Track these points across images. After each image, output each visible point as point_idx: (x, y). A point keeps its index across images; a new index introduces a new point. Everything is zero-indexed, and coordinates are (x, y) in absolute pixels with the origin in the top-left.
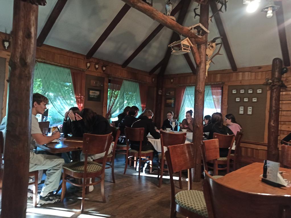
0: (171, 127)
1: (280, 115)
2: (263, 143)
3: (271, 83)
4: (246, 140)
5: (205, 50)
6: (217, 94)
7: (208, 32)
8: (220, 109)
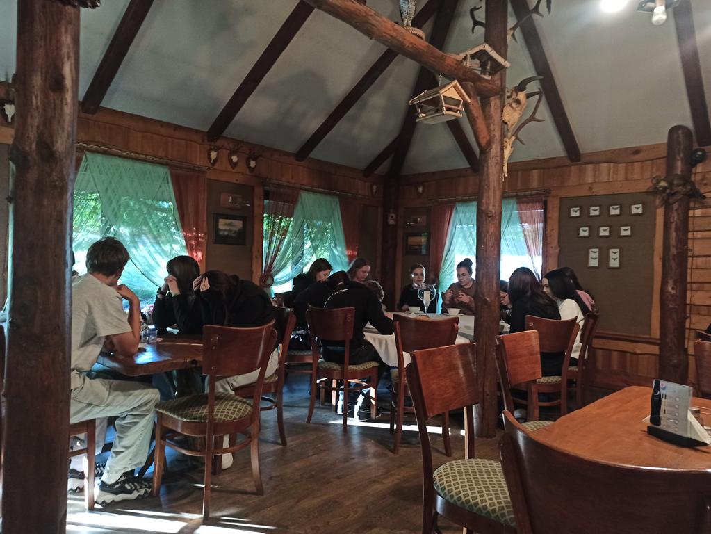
0: (420, 304)
1: (689, 266)
2: (648, 336)
3: (665, 188)
4: (607, 332)
5: (499, 110)
6: (531, 220)
7: (507, 64)
8: (541, 257)
